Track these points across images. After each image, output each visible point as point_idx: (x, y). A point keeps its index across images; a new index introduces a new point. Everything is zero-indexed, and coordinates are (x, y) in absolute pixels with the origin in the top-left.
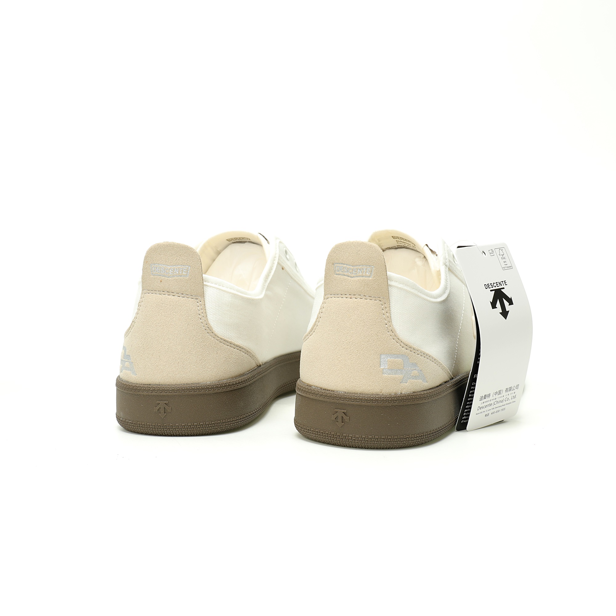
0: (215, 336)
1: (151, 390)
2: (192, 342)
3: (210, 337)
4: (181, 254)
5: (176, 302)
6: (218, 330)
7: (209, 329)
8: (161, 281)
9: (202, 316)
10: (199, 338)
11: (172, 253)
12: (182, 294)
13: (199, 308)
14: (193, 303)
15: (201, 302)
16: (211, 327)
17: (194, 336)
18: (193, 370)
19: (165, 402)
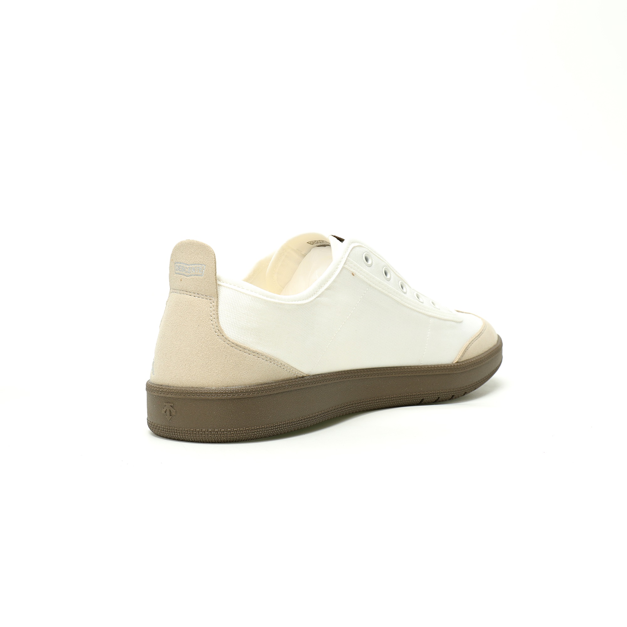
0: (226, 339)
1: (161, 391)
2: (200, 344)
3: (220, 340)
4: (199, 252)
5: (191, 302)
6: (231, 333)
7: (220, 332)
8: (181, 280)
9: (213, 318)
10: (208, 341)
11: (191, 251)
12: (197, 294)
13: (211, 309)
14: (207, 304)
15: (214, 303)
16: (221, 330)
17: (203, 338)
18: (198, 373)
19: (170, 404)
